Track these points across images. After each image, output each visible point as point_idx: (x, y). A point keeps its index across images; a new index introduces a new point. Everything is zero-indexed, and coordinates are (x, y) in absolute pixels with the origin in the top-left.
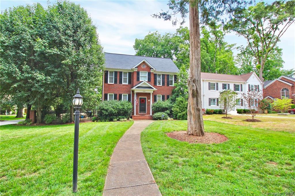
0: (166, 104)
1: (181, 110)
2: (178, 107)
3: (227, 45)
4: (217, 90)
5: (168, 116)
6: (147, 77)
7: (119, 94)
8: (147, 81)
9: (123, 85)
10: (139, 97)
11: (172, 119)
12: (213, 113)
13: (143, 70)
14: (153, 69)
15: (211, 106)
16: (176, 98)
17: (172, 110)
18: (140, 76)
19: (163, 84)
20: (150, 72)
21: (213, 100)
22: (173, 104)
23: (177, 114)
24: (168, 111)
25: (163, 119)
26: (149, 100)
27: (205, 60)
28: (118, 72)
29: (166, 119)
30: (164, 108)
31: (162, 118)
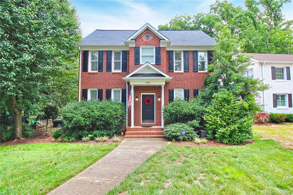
0: (191, 107)
1: (225, 121)
2: (218, 112)
3: (283, 22)
4: (288, 79)
5: (195, 133)
6: (154, 57)
7: (106, 90)
8: (154, 63)
9: (114, 73)
10: (142, 94)
11: (205, 140)
12: (284, 122)
13: (146, 44)
14: (164, 40)
15: (278, 107)
16: (211, 94)
17: (205, 119)
18: (141, 54)
19: (186, 69)
20: (160, 47)
21: (280, 97)
22: (206, 107)
23: (216, 128)
24: (196, 123)
25: (184, 140)
26: (159, 99)
27: (253, 41)
28: (105, 51)
29: (191, 139)
30: (185, 115)
31: (181, 138)
